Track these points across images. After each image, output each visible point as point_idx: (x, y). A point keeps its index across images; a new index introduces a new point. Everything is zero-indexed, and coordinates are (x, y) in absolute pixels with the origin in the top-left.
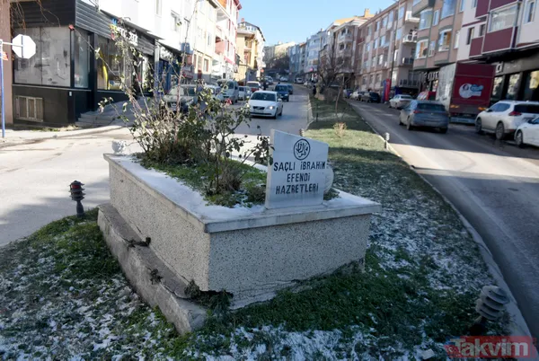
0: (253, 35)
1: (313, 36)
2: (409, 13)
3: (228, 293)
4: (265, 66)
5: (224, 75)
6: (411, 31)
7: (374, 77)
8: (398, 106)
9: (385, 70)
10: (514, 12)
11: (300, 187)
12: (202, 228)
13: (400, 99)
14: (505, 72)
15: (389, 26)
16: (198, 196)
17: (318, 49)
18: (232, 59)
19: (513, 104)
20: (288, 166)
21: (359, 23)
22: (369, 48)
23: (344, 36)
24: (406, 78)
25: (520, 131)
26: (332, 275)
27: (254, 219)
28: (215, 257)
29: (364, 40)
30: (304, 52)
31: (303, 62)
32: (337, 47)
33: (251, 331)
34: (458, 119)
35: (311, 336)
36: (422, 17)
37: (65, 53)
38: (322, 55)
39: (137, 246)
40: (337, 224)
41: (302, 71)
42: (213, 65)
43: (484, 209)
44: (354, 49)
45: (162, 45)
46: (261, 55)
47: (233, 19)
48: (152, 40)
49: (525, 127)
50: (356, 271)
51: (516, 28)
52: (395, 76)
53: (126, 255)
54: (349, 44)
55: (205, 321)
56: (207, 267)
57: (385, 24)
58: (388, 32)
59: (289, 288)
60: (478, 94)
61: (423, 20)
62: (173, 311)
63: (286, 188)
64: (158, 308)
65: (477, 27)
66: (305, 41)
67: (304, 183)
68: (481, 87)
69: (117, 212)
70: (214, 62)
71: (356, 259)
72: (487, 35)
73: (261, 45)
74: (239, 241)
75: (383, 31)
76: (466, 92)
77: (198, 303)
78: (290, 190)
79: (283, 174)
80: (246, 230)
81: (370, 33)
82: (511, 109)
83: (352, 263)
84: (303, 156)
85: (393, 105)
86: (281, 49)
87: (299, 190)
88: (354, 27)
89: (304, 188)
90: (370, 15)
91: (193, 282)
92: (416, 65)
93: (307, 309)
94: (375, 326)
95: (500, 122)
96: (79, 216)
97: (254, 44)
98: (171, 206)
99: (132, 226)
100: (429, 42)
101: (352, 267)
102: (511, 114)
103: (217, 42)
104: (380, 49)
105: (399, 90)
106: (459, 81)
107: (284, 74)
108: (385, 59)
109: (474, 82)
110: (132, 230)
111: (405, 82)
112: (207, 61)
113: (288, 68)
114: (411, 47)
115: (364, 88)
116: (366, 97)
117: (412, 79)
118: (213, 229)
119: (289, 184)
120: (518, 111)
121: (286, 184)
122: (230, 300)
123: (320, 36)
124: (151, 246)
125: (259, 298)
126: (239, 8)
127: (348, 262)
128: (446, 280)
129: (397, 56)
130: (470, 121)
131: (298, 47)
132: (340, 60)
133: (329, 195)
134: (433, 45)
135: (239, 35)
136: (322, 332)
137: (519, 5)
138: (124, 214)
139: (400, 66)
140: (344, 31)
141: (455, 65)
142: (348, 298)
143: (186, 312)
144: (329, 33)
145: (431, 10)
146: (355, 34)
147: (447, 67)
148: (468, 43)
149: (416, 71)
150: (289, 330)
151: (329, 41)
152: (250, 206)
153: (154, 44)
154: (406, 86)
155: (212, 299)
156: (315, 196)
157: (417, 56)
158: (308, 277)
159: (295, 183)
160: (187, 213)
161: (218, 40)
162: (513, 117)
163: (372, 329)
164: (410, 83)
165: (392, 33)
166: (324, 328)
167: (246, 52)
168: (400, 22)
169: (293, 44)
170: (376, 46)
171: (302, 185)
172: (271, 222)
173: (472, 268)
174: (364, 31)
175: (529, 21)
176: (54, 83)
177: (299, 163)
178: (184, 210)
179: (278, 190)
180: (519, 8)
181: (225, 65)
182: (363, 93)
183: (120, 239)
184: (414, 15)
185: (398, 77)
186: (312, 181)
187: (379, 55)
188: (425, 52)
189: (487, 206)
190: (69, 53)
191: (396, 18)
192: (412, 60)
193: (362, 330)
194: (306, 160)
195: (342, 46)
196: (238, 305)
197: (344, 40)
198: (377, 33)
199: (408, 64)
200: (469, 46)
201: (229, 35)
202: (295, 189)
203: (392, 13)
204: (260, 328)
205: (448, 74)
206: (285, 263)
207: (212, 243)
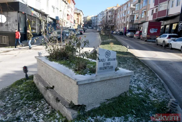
0: (80, 13)
1: (100, 13)
2: (132, 5)
3: (84, 105)
4: (84, 24)
5: (70, 27)
6: (133, 11)
7: (120, 27)
8: (129, 36)
9: (124, 24)
10: (167, 4)
11: (107, 67)
12: (76, 83)
13: (130, 34)
14: (165, 24)
15: (125, 9)
16: (71, 71)
17: (102, 18)
18: (73, 21)
19: (168, 35)
20: (103, 60)
21: (115, 8)
22: (119, 17)
23: (110, 13)
24: (131, 27)
25: (171, 44)
26: (118, 97)
27: (93, 79)
28: (80, 93)
29: (117, 14)
30: (97, 19)
31: (97, 22)
32: (108, 17)
33: (93, 119)
34: (149, 40)
35: (114, 119)
36: (136, 6)
37: (16, 21)
38: (103, 20)
39: (49, 89)
40: (120, 79)
41: (96, 25)
42: (67, 24)
43: (162, 71)
44: (114, 17)
45: (49, 17)
46: (83, 20)
47: (73, 8)
48: (46, 15)
49: (172, 42)
50: (126, 95)
51: (168, 10)
52: (128, 26)
53: (45, 92)
54: (112, 16)
55: (77, 116)
56: (77, 97)
57: (124, 9)
58: (125, 11)
59: (104, 102)
60: (156, 32)
61: (136, 7)
62: (65, 112)
63: (103, 68)
64: (59, 111)
65: (155, 9)
66: (97, 15)
67: (109, 66)
68: (157, 29)
69: (40, 77)
70: (67, 23)
71: (126, 91)
72: (158, 12)
73: (82, 17)
74: (88, 87)
75: (123, 11)
76: (152, 31)
77: (74, 109)
78: (104, 68)
79: (102, 63)
80: (90, 83)
81: (119, 12)
82: (168, 37)
83: (125, 92)
84: (108, 57)
85: (127, 36)
86: (89, 18)
87: (107, 68)
88: (113, 10)
89: (109, 67)
90: (119, 6)
91: (71, 102)
92: (135, 22)
93: (111, 109)
94: (135, 114)
95: (164, 41)
96: (26, 78)
97: (80, 16)
98: (63, 75)
99: (46, 81)
100: (139, 15)
101: (124, 94)
102: (167, 38)
103: (67, 16)
104: (123, 17)
105: (129, 31)
106: (149, 28)
107: (90, 26)
108: (124, 21)
109: (154, 28)
110: (47, 83)
111: (131, 28)
112: (64, 22)
113: (91, 24)
114: (133, 16)
115: (117, 30)
116: (118, 33)
117: (133, 27)
118: (79, 83)
119: (104, 66)
120: (170, 37)
121: (103, 66)
122: (85, 107)
123: (102, 13)
124: (54, 89)
125: (95, 106)
126: (75, 4)
127: (123, 92)
128: (155, 97)
129: (128, 20)
130: (154, 41)
131: (95, 17)
132: (109, 21)
133: (116, 70)
134: (140, 15)
135: (75, 13)
136: (117, 118)
137: (169, 2)
138: (43, 78)
139: (129, 23)
140: (110, 11)
141: (148, 22)
142: (125, 105)
143: (70, 112)
144: (105, 12)
145: (139, 4)
146: (114, 12)
147: (145, 23)
148: (152, 15)
149: (135, 24)
150: (106, 117)
151: (105, 15)
152: (90, 75)
153: (46, 17)
154: (132, 29)
155: (79, 108)
156: (112, 70)
157: (135, 19)
158: (111, 98)
159: (106, 66)
160: (69, 78)
161: (68, 15)
162: (168, 39)
163: (134, 116)
164: (133, 28)
165: (126, 12)
166: (118, 116)
167: (77, 19)
168: (129, 8)
169: (93, 16)
170: (121, 16)
171: (108, 67)
172: (98, 80)
173: (163, 92)
174: (117, 11)
175: (172, 7)
176: (12, 31)
177: (107, 59)
178: (68, 77)
179: (100, 68)
180: (168, 3)
181: (70, 23)
182: (117, 32)
183: (43, 87)
184: (134, 6)
185: (129, 26)
186: (111, 65)
187: (122, 19)
188: (138, 18)
189: (163, 70)
190: (17, 21)
191: (127, 7)
192: (133, 21)
193: (131, 116)
194: (109, 58)
195: (110, 16)
196: (88, 109)
197: (110, 14)
198: (121, 12)
199: (132, 22)
200: (152, 16)
201: (71, 13)
202: (106, 68)
203: (126, 5)
204: (96, 117)
205: (146, 25)
206: (103, 94)
207: (79, 88)
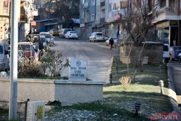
3: (60, 102)
12: (53, 82)
20: (74, 68)
26: (91, 103)
28: (56, 91)
50: (99, 104)
56: (54, 94)
59: (77, 104)
63: (75, 75)
67: (80, 73)
71: (98, 100)
74: (62, 87)
77: (52, 105)
79: (73, 70)
80: (64, 84)
87: (78, 75)
91: (49, 101)
118: (56, 82)
121: (74, 73)
122: (61, 104)
125: (68, 105)
127: (96, 101)
136: (86, 110)
150: (78, 110)
152: (64, 80)
155: (56, 103)
156: (83, 78)
158: (83, 103)
159: (77, 73)
171: (79, 74)
177: (78, 68)
178: (46, 80)
179: (72, 75)
186: (82, 73)
194: (80, 67)
196: (63, 105)
202: (77, 75)
206: (75, 96)
207: (56, 87)
